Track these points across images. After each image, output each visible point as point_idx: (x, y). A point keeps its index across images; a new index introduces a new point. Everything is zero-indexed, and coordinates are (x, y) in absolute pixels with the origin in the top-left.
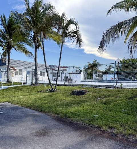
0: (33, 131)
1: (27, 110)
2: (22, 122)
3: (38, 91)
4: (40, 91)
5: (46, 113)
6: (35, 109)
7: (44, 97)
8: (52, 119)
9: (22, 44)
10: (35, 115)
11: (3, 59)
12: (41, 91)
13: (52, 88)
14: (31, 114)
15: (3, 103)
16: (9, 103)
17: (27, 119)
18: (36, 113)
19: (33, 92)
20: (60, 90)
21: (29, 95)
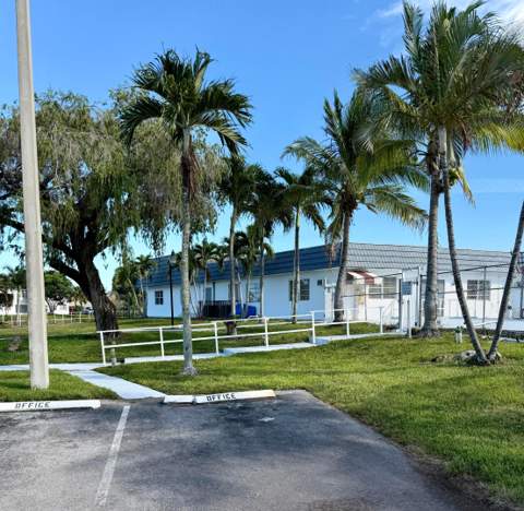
0: (315, 498)
1: (347, 424)
2: (307, 459)
3: (423, 360)
4: (432, 358)
5: (403, 444)
6: (371, 424)
7: (433, 385)
8: (416, 470)
9: (392, 183)
10: (362, 444)
11: (330, 245)
12: (434, 360)
13: (478, 351)
14: (349, 437)
15: (290, 392)
16: (308, 394)
17: (326, 452)
18: (370, 439)
19: (402, 362)
20: (516, 359)
21: (384, 370)
